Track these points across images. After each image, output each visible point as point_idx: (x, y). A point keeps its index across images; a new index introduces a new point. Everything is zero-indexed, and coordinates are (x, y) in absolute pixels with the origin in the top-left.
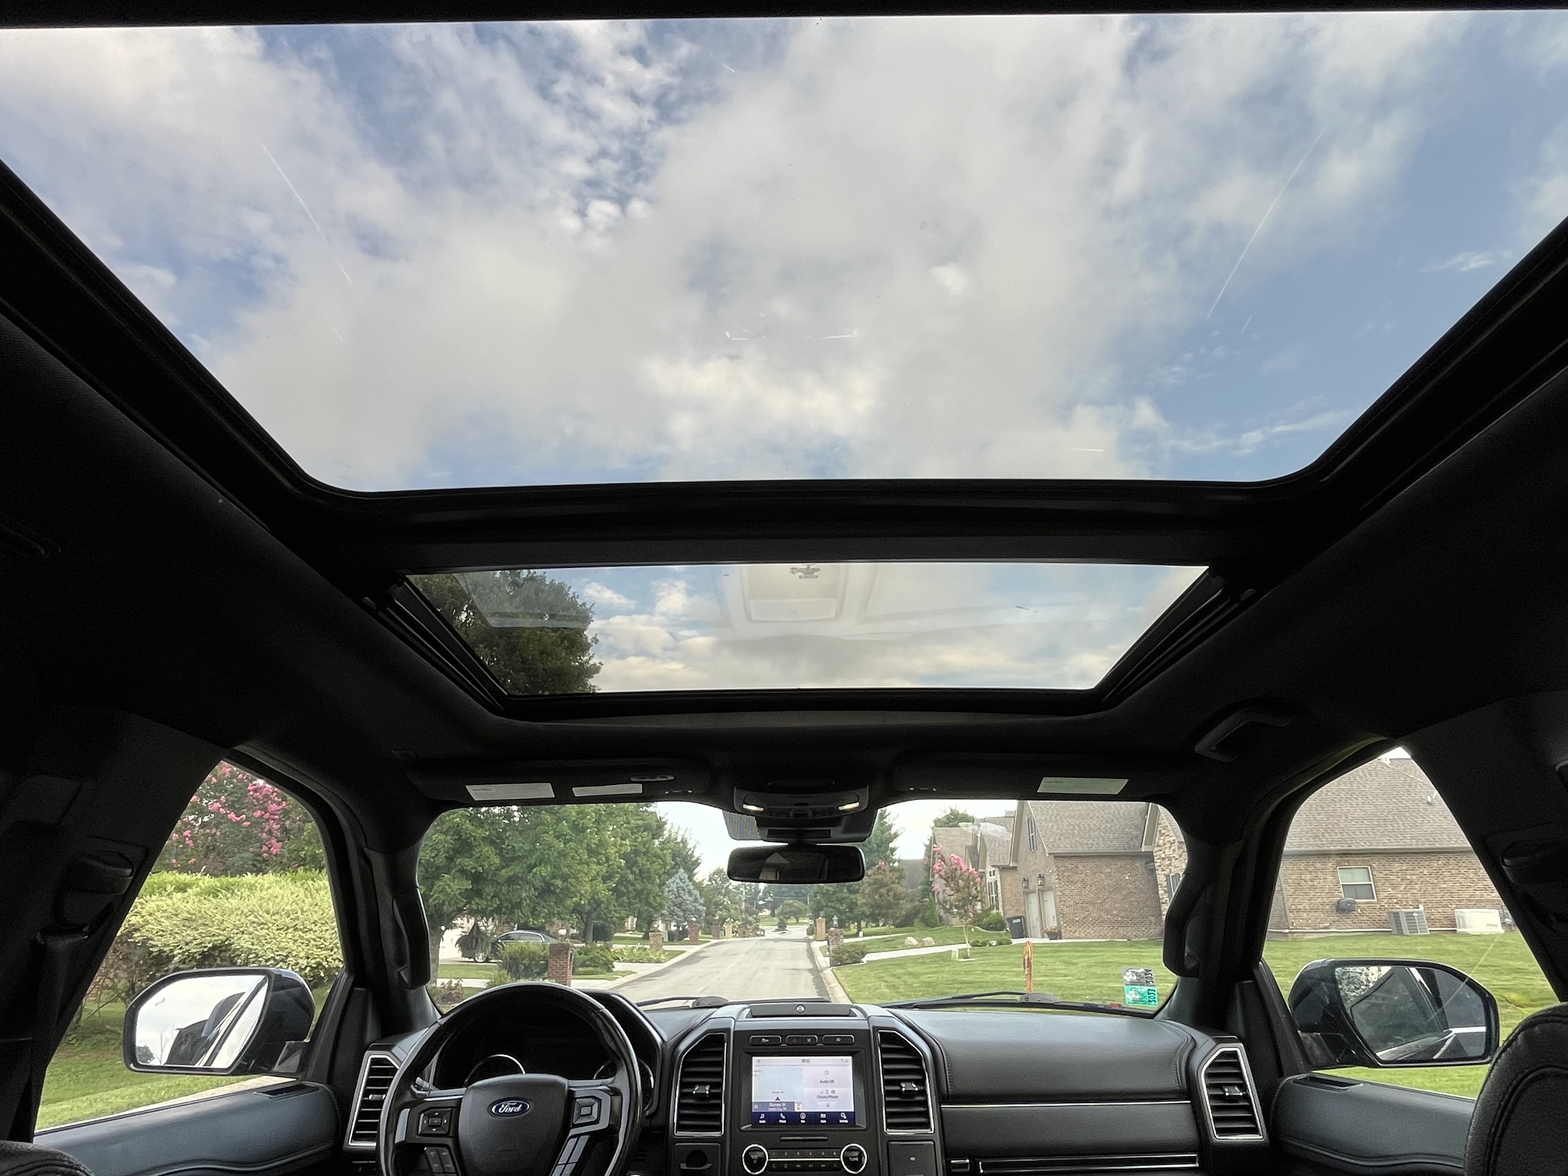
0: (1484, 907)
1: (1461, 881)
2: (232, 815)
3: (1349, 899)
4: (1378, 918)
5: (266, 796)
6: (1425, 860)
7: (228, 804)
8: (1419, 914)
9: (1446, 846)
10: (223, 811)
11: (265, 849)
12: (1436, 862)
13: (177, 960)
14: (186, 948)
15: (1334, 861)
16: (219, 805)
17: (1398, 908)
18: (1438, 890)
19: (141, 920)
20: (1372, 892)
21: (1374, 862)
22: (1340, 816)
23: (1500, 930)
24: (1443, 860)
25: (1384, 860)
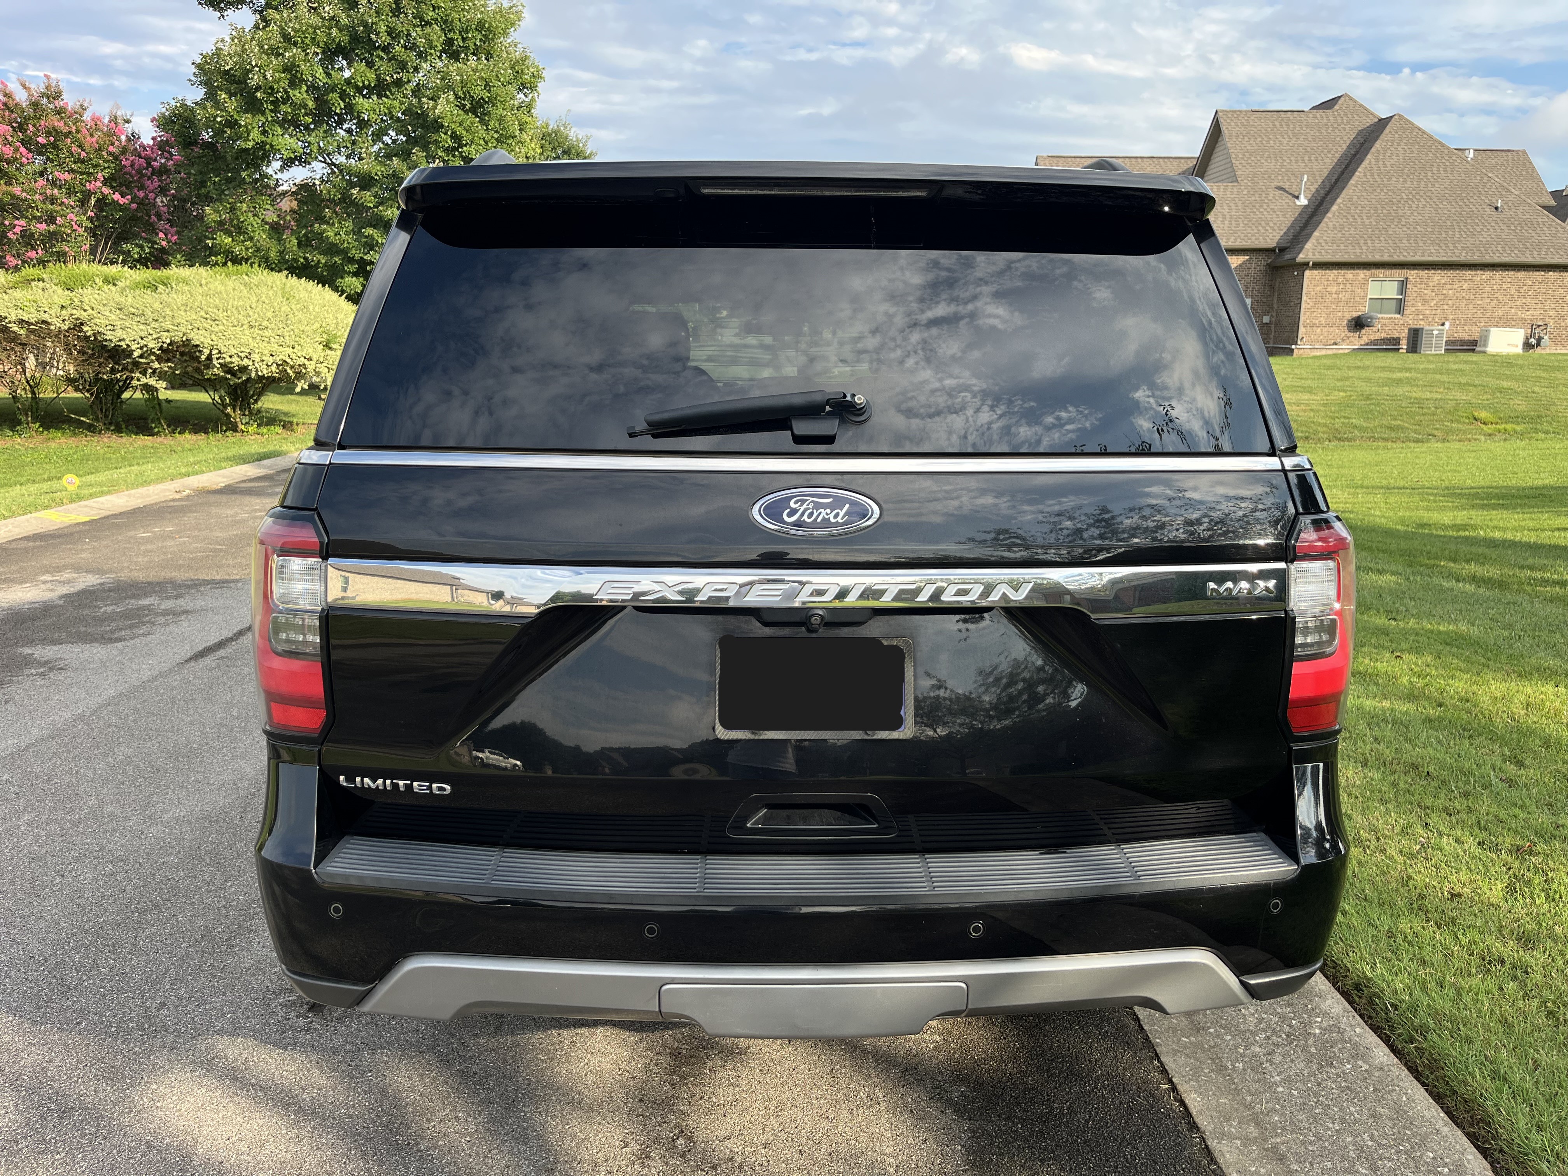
0: (1514, 326)
1: (1500, 297)
2: (117, 196)
3: (1372, 314)
4: (1397, 335)
5: (139, 172)
6: (1468, 274)
7: (106, 182)
8: (1441, 332)
9: (1496, 258)
10: (106, 190)
11: (161, 235)
12: (1481, 276)
13: (136, 354)
14: (143, 343)
15: (1368, 273)
16: (99, 184)
17: (1422, 324)
18: (1471, 307)
19: (85, 314)
20: (1400, 306)
21: (1412, 275)
22: (1392, 221)
23: (1519, 350)
24: (1488, 274)
25: (1423, 273)
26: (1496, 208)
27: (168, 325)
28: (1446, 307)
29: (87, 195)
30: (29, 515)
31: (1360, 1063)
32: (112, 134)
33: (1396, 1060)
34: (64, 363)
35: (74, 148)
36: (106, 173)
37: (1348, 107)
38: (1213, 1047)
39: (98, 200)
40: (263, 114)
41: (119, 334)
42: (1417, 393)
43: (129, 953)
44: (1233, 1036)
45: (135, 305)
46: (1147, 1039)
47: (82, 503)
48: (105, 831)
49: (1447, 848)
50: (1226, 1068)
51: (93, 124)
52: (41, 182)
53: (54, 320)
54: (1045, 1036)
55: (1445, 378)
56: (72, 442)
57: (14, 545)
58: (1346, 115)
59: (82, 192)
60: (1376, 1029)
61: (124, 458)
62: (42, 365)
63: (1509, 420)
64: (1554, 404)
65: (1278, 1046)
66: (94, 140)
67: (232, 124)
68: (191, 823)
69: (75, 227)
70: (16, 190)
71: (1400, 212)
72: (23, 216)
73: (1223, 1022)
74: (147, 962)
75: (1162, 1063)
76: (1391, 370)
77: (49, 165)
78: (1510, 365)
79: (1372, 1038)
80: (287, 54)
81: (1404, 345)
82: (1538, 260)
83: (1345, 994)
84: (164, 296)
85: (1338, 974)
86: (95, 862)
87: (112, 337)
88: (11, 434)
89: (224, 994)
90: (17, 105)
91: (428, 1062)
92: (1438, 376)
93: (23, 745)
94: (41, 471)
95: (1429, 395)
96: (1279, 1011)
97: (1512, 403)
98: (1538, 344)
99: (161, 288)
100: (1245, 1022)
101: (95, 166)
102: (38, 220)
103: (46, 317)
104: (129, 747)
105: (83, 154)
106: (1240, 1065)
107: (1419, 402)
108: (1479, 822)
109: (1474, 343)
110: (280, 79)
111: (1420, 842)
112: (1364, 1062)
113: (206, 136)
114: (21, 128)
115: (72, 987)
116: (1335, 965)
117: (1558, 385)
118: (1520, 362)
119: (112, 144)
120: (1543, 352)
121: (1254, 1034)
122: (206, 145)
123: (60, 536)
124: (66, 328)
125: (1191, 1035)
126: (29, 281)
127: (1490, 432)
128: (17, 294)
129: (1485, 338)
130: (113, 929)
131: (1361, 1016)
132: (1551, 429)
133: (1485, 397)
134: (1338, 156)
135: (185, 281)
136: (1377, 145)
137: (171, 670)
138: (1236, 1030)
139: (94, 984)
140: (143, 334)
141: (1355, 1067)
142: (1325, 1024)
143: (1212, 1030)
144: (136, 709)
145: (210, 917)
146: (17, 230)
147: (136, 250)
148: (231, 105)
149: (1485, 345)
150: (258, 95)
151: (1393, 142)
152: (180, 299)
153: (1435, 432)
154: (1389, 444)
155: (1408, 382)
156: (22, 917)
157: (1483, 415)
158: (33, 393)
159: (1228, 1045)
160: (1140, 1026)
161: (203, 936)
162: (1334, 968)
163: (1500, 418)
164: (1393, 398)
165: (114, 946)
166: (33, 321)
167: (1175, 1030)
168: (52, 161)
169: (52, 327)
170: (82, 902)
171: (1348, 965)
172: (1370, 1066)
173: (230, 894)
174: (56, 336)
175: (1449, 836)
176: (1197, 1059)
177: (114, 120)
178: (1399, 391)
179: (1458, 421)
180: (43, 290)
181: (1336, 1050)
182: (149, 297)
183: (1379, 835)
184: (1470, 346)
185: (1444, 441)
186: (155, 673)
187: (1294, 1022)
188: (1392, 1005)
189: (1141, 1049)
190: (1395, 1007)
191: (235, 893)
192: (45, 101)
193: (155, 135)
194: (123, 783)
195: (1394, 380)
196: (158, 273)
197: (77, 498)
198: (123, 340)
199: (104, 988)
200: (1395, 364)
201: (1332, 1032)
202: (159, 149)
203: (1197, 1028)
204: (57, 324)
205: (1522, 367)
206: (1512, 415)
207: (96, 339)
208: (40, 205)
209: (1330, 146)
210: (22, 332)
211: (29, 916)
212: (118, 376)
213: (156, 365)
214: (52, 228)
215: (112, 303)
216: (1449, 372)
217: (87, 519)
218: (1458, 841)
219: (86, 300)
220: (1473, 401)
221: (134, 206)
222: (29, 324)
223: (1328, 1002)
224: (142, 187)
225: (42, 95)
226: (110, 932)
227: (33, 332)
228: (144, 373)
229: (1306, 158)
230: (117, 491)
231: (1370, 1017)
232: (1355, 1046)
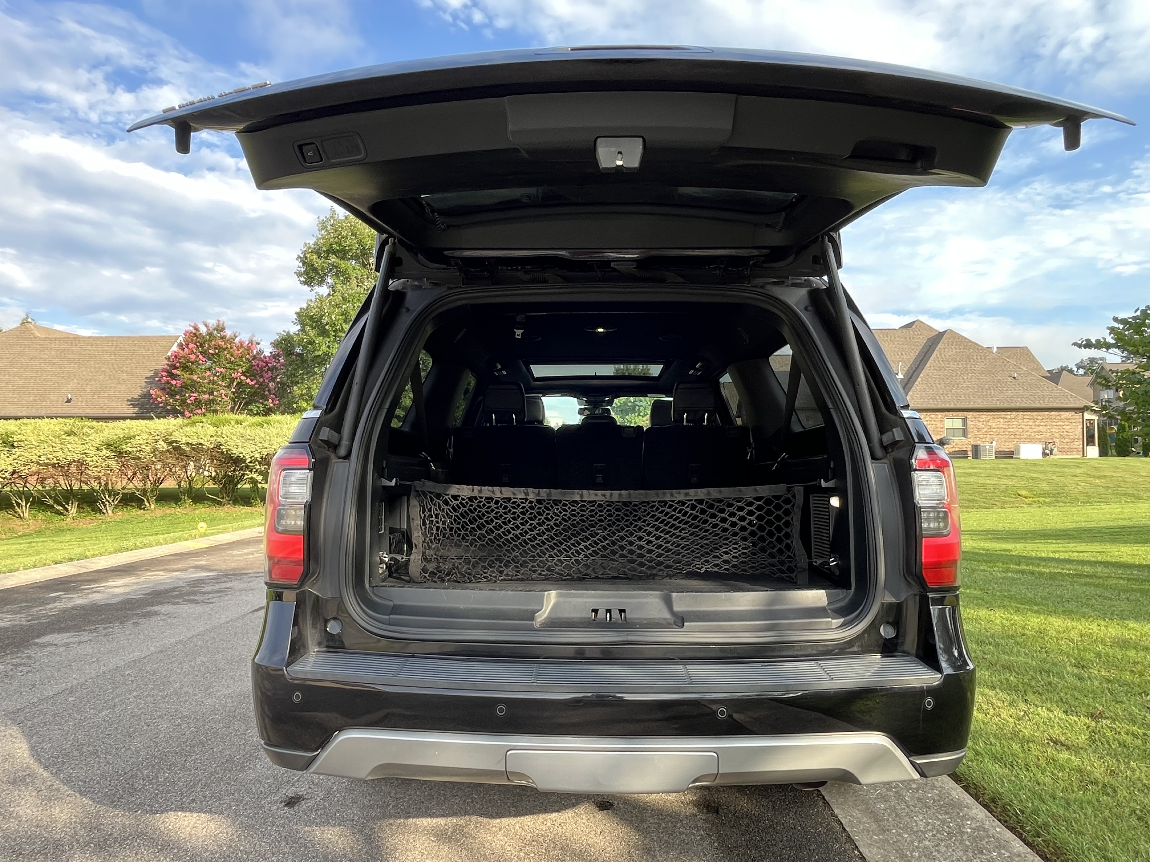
0: (1035, 443)
1: (1024, 427)
2: (248, 381)
3: (949, 437)
4: (965, 449)
5: (261, 369)
6: (1002, 414)
7: (243, 374)
8: (991, 447)
9: (1018, 405)
10: (243, 378)
11: (270, 401)
12: (1009, 415)
13: (248, 461)
14: (252, 455)
15: (944, 414)
16: (239, 374)
17: (979, 443)
18: (1007, 433)
19: (223, 440)
20: (965, 433)
21: (969, 415)
22: (954, 386)
23: (1040, 456)
24: (1014, 414)
25: (976, 414)
26: (1014, 378)
27: (266, 445)
28: (992, 433)
29: (232, 380)
30: (176, 544)
31: (1003, 851)
32: (249, 349)
33: (1029, 850)
34: (209, 467)
35: (228, 356)
36: (244, 369)
37: (920, 326)
38: (896, 842)
39: (238, 383)
40: (329, 337)
41: (240, 450)
42: (981, 481)
43: (179, 770)
44: (909, 835)
45: (250, 434)
46: (849, 837)
47: (207, 538)
48: (181, 702)
49: (1042, 714)
50: (907, 856)
51: (239, 345)
52: (208, 373)
53: (206, 443)
54: (777, 833)
55: (997, 472)
56: (208, 510)
57: (164, 558)
58: (919, 330)
59: (229, 378)
60: (1012, 829)
61: (234, 519)
62: (198, 468)
63: (1040, 495)
64: (1067, 486)
65: (942, 840)
66: (239, 352)
67: (312, 343)
68: (232, 697)
69: (224, 397)
70: (195, 377)
71: (958, 381)
72: (197, 391)
73: (902, 825)
74: (189, 775)
75: (860, 853)
76: (964, 468)
77: (214, 364)
78: (1035, 465)
79: (1009, 835)
80: (344, 307)
81: (970, 454)
82: (1043, 406)
83: (986, 806)
84: (267, 430)
85: (979, 793)
86: (171, 718)
87: (236, 452)
88: (175, 506)
89: (233, 795)
90: (201, 334)
91: (358, 840)
92: (993, 472)
93: (143, 656)
94: (188, 526)
95: (989, 482)
96: (940, 817)
97: (1040, 486)
98: (1051, 454)
99: (265, 425)
100: (917, 825)
101: (238, 365)
102: (204, 393)
103: (202, 441)
104: (205, 657)
105: (233, 359)
106: (916, 854)
107: (984, 485)
108: (1061, 699)
109: (1012, 453)
110: (339, 319)
111: (1023, 710)
112: (1006, 851)
113: (298, 350)
114: (202, 346)
115: (138, 789)
116: (976, 787)
117: (1067, 476)
118: (1042, 463)
119: (249, 354)
120: (1055, 457)
121: (924, 833)
122: (298, 355)
123: (191, 554)
124: (212, 447)
125: (880, 834)
126: (195, 423)
127: (1030, 502)
128: (188, 429)
129: (1018, 449)
130: (172, 756)
131: (1000, 821)
132: (1068, 501)
133: (1023, 483)
134: (918, 352)
135: (278, 422)
136: (939, 346)
137: (238, 618)
138: (911, 831)
139: (152, 788)
140: (253, 450)
141: (1000, 854)
142: (973, 826)
143: (894, 831)
144: (214, 638)
145: (234, 749)
146: (192, 398)
147: (256, 409)
148: (312, 333)
149: (1019, 454)
150: (327, 327)
151: (948, 344)
152: (275, 431)
153: (995, 503)
154: (970, 510)
155: (976, 474)
156: (117, 749)
157: (1023, 492)
158: (190, 484)
159: (906, 841)
160: (843, 828)
161: (227, 760)
162: (975, 789)
163: (1034, 495)
164: (968, 484)
165: (170, 765)
166: (194, 443)
167: (868, 831)
168: (215, 362)
169: (204, 447)
170: (157, 740)
171: (985, 786)
172: (1011, 853)
173: (248, 737)
174: (206, 452)
175: (1042, 707)
176: (885, 850)
177: (251, 342)
178: (972, 479)
179: (1009, 497)
180: (202, 427)
181: (984, 842)
182: (258, 430)
183: (994, 706)
184: (1010, 455)
185: (1002, 508)
186: (228, 619)
187: (951, 825)
188: (1020, 810)
189: (845, 843)
190: (1022, 812)
191: (251, 736)
192: (215, 332)
193: (271, 351)
194: (197, 676)
195: (967, 474)
196: (264, 418)
197: (205, 535)
198: (242, 453)
199: (158, 790)
200: (966, 465)
201: (979, 831)
202: (273, 358)
203: (883, 830)
204: (207, 445)
205: (1043, 466)
206: (1042, 493)
207: (227, 453)
208: (207, 385)
209: (913, 347)
210: (188, 449)
211: (121, 748)
212: (237, 473)
213: (258, 467)
214: (211, 397)
215: (238, 434)
216: (999, 469)
217: (208, 546)
218: (1049, 710)
219: (224, 432)
220: (1016, 485)
221: (257, 386)
222: (192, 445)
223: (974, 811)
224: (261, 377)
225: (214, 329)
226: (170, 757)
227: (193, 449)
228: (251, 471)
229: (900, 353)
230: (227, 532)
231: (1006, 821)
232: (997, 840)
